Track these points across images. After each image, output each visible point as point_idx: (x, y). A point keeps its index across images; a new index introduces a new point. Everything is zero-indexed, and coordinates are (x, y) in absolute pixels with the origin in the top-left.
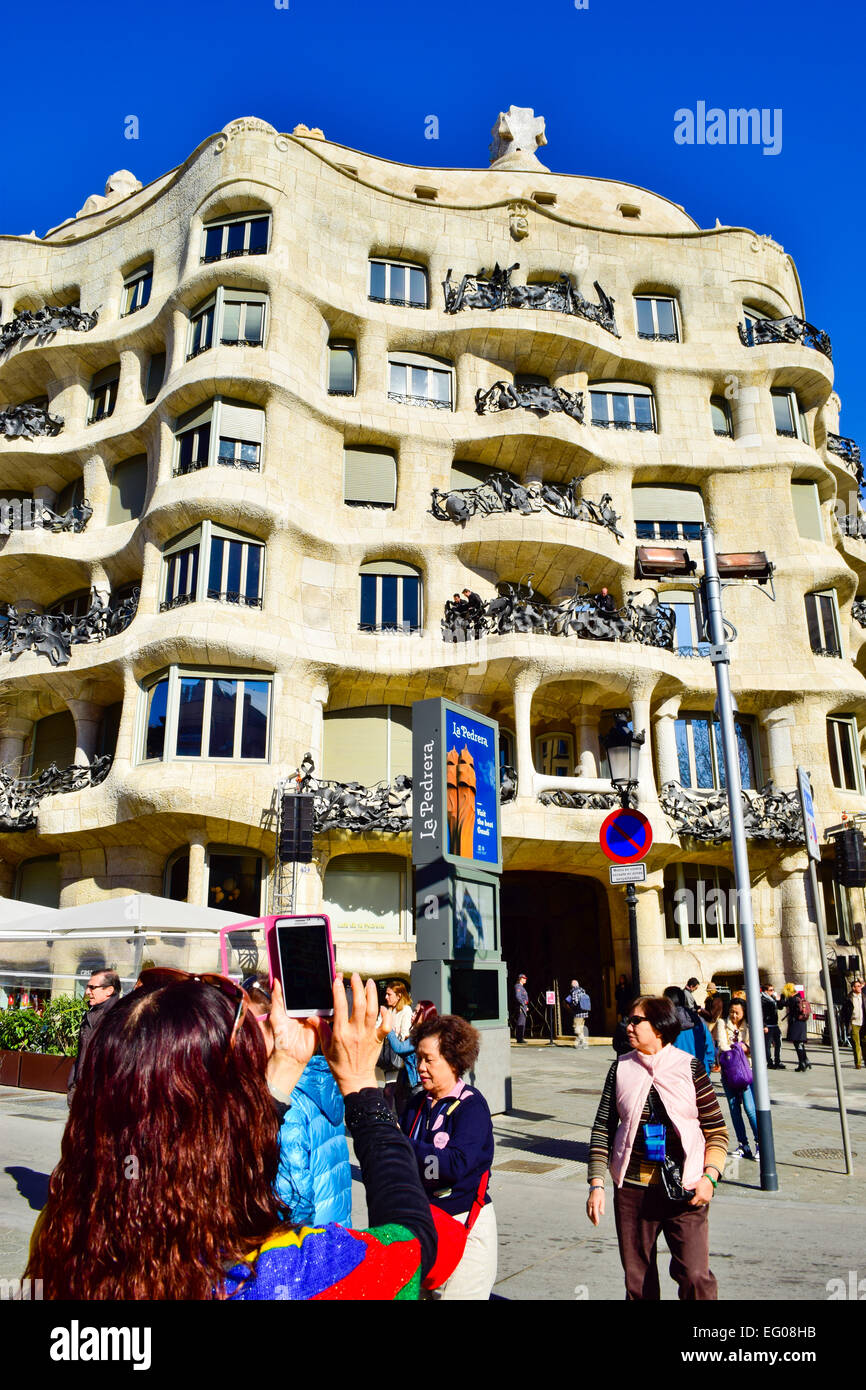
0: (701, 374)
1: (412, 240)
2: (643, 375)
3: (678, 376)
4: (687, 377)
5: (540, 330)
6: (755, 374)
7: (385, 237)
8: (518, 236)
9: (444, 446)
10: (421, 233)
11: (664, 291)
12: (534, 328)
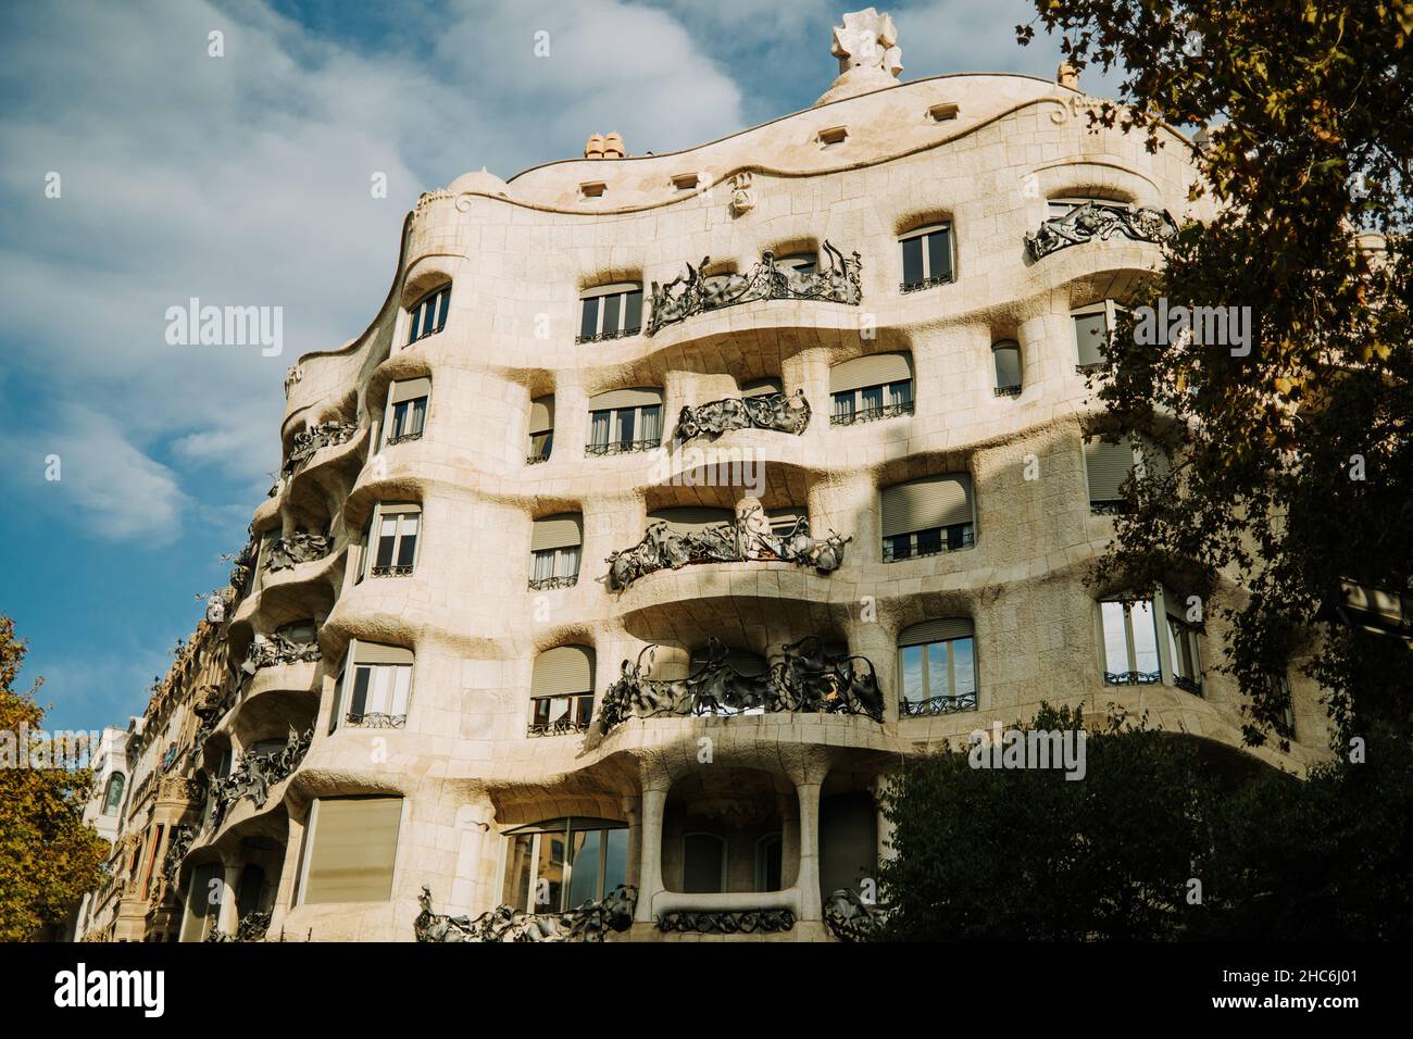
0: (967, 320)
1: (620, 261)
2: (895, 343)
3: (936, 332)
4: (949, 329)
5: (734, 330)
6: (1035, 300)
7: (591, 265)
8: (738, 212)
9: (628, 498)
10: (628, 247)
11: (935, 219)
12: (727, 330)
